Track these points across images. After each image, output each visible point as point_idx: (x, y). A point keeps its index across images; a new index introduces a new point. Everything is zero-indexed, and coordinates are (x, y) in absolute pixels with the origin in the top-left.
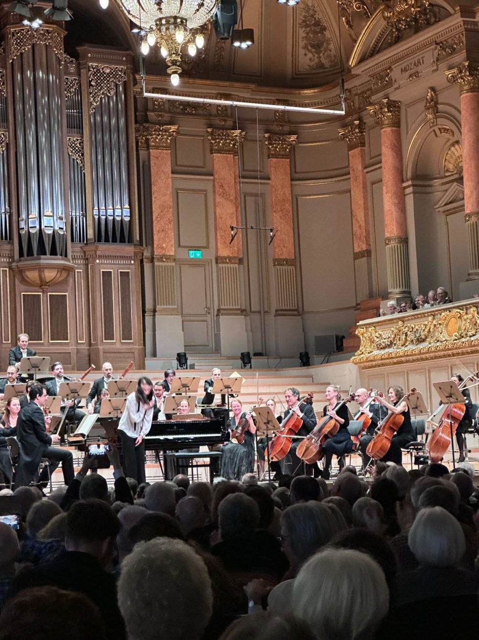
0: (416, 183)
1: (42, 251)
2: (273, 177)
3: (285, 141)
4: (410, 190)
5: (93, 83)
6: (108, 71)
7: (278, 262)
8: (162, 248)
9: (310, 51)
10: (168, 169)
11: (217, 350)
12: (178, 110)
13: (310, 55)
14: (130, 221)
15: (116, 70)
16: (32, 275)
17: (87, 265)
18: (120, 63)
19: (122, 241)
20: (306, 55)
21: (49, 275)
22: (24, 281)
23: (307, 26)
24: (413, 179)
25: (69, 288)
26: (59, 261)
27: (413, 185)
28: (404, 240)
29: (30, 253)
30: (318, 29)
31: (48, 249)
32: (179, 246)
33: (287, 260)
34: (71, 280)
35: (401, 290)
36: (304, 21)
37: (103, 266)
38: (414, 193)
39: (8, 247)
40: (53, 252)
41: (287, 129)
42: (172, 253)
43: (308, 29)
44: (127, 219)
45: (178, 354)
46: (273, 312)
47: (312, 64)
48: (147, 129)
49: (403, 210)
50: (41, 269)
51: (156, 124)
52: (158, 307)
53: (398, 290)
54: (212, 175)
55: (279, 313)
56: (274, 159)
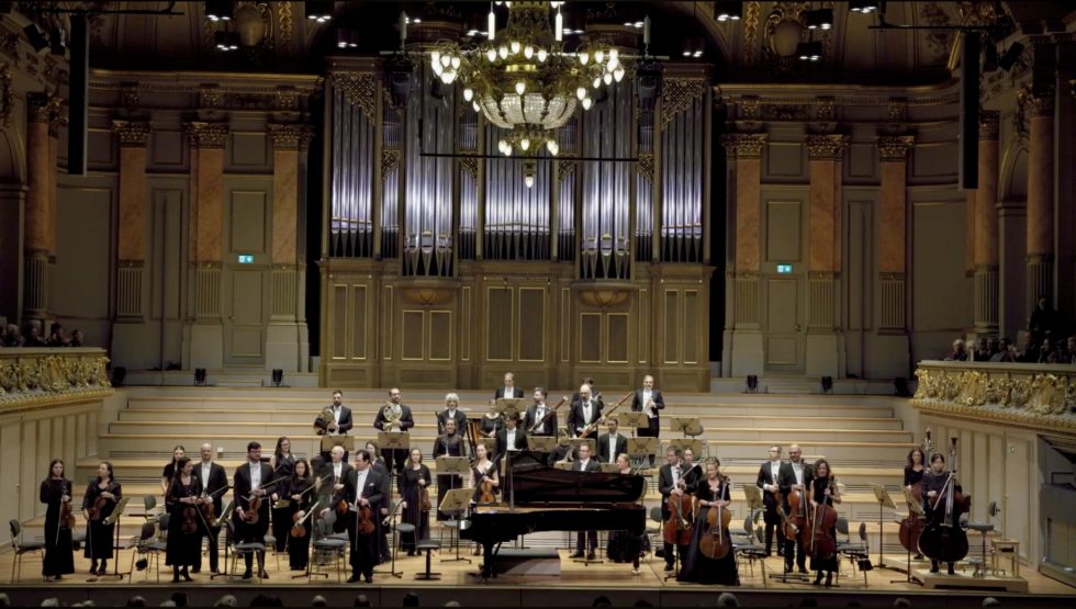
0: (1008, 204)
1: (600, 274)
2: (883, 182)
3: (901, 142)
4: (1002, 212)
5: (667, 99)
6: (685, 84)
7: (885, 276)
8: (745, 263)
9: (935, 42)
10: (757, 179)
11: (802, 371)
12: (773, 116)
13: (935, 46)
14: (702, 239)
15: (693, 83)
16: (589, 296)
17: (651, 283)
18: (697, 75)
19: (692, 259)
20: (930, 46)
21: (606, 297)
22: (584, 301)
23: (929, 16)
24: (1006, 199)
25: (631, 309)
26: (617, 283)
27: (1005, 207)
28: (995, 268)
29: (589, 276)
30: (941, 18)
31: (606, 270)
32: (767, 259)
33: (894, 274)
34: (633, 300)
35: (989, 324)
36: (926, 11)
37: (667, 286)
38: (1005, 215)
39: (571, 267)
40: (612, 274)
41: (904, 127)
42: (757, 268)
43: (931, 19)
44: (698, 237)
45: (749, 377)
46: (876, 330)
47: (937, 55)
48: (734, 139)
49: (994, 233)
50: (596, 291)
51: (743, 132)
52: (738, 326)
53: (985, 324)
54: (807, 183)
55: (883, 332)
56: (886, 163)
